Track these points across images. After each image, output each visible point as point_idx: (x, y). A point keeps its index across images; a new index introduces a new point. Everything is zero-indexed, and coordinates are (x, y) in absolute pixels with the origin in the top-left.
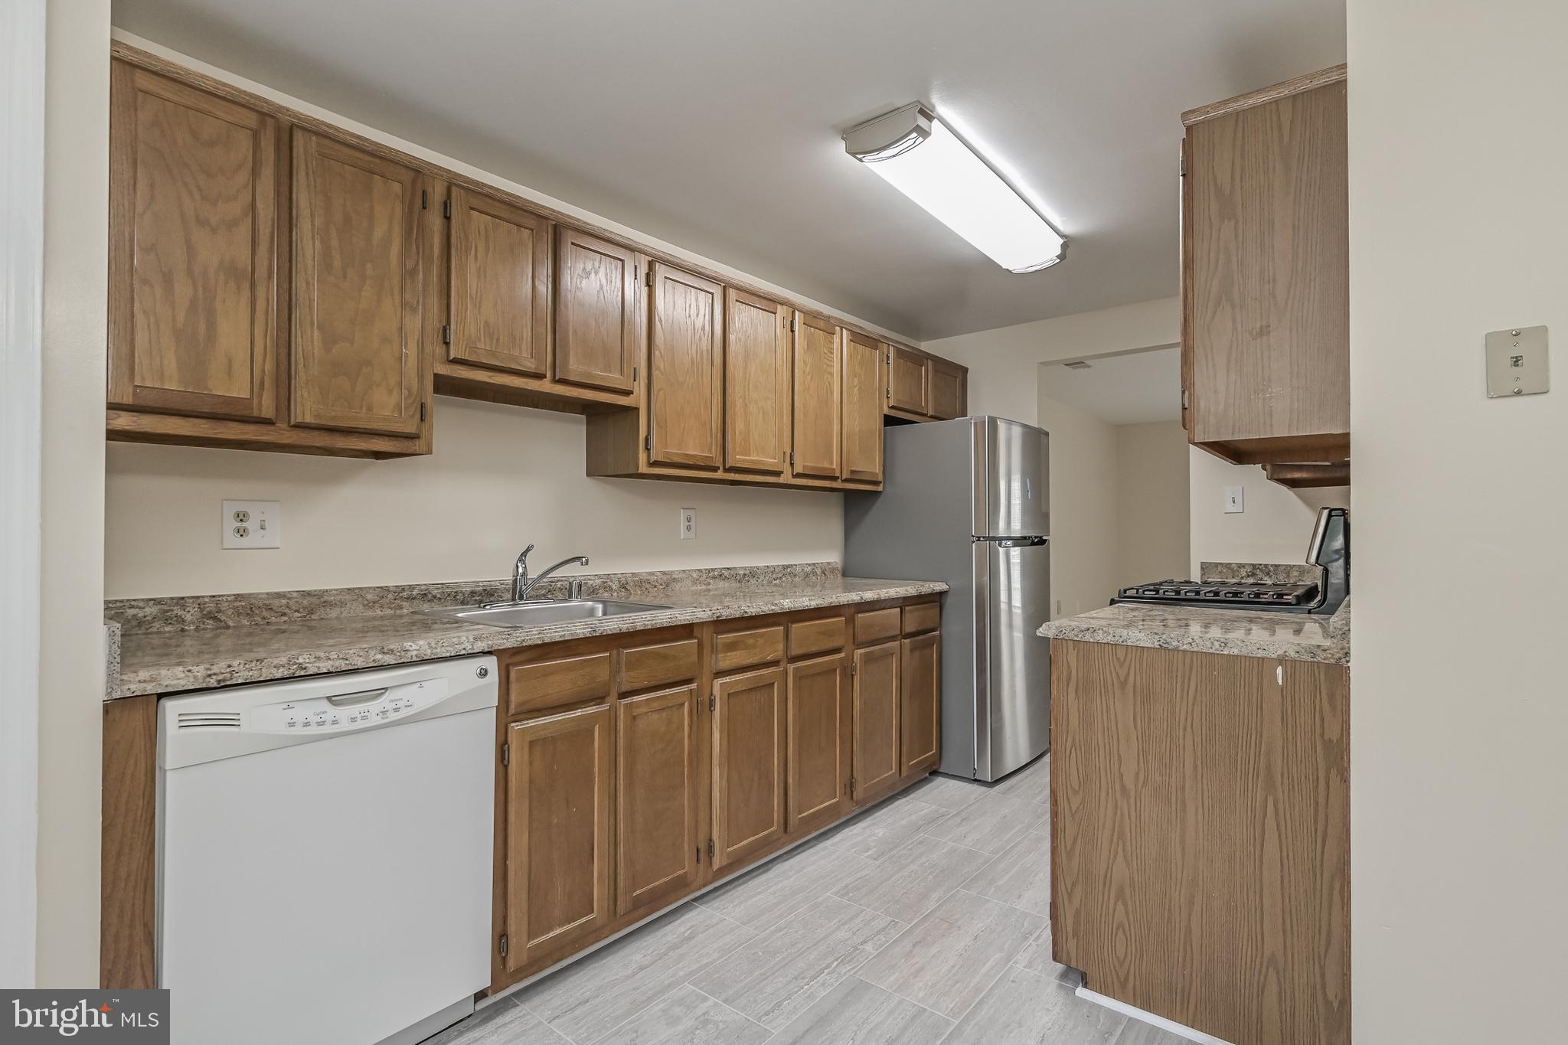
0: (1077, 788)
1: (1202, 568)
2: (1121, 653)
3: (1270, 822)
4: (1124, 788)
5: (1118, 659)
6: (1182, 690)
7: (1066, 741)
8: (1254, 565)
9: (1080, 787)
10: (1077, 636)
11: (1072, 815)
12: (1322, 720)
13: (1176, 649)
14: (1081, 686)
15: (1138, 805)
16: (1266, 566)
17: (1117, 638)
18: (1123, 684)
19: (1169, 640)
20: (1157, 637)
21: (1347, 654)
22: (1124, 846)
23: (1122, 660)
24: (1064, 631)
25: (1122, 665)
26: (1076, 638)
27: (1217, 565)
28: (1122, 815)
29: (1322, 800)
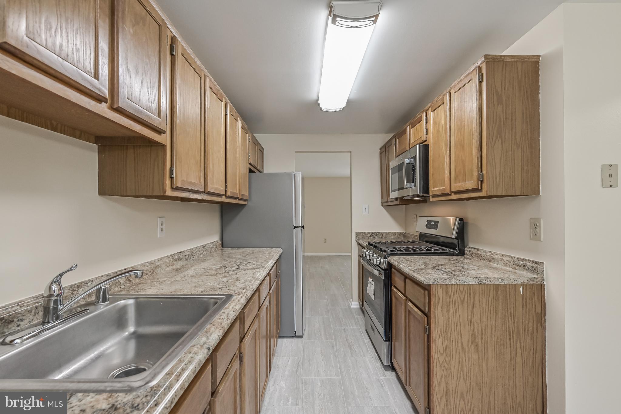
0: (442, 353)
1: (356, 234)
2: (461, 288)
3: (518, 350)
4: (463, 348)
5: (460, 291)
6: (486, 301)
7: (437, 332)
8: (372, 232)
9: (444, 352)
10: (443, 282)
11: (441, 366)
12: (535, 306)
13: (485, 284)
14: (444, 305)
15: (469, 354)
16: (376, 232)
17: (460, 281)
18: (463, 301)
19: (482, 280)
20: (477, 279)
21: (543, 280)
22: (463, 374)
23: (462, 291)
24: (437, 280)
25: (462, 293)
26: (442, 283)
27: (361, 233)
28: (462, 360)
29: (535, 337)
